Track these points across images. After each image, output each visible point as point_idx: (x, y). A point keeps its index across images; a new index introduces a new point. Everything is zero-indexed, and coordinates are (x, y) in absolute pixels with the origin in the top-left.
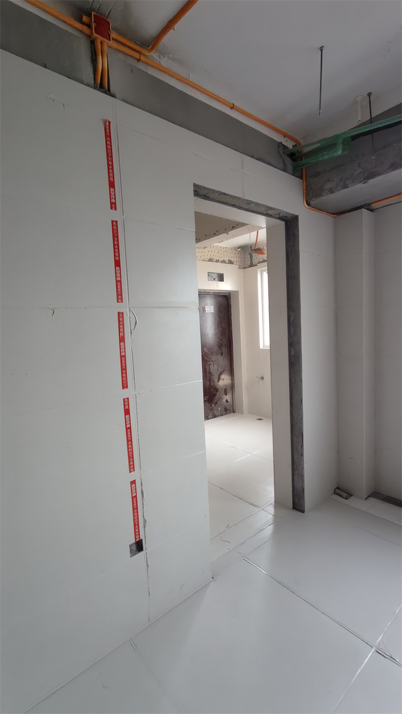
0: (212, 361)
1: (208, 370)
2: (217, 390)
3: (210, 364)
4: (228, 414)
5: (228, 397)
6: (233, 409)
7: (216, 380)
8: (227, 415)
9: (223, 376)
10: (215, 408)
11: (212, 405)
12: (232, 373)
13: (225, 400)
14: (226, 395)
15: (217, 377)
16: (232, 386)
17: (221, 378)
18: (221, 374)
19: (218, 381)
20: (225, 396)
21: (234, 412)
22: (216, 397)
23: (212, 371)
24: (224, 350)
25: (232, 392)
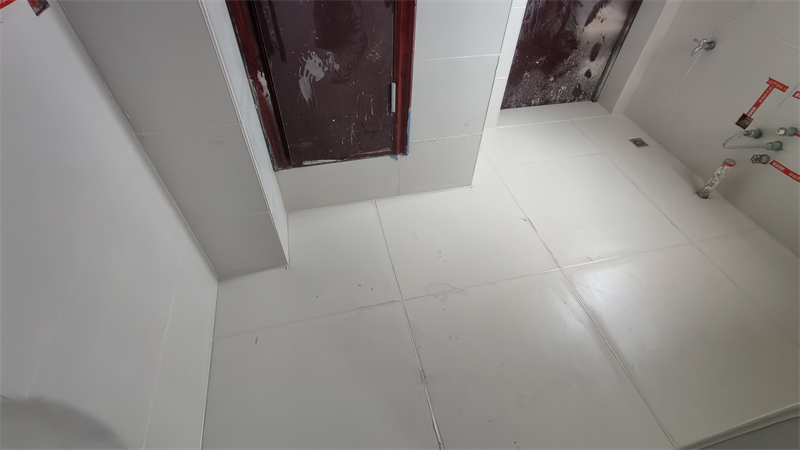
2: (574, 44)
4: (579, 100)
5: (595, 67)
6: (594, 96)
7: (582, 18)
8: (576, 103)
9: (604, 12)
10: (553, 85)
11: (549, 78)
13: (583, 71)
14: (592, 59)
15: (591, 9)
16: (618, 41)
17: (598, 14)
18: (603, 3)
19: (589, 21)
20: (587, 61)
21: (593, 99)
22: (566, 62)
25: (611, 56)
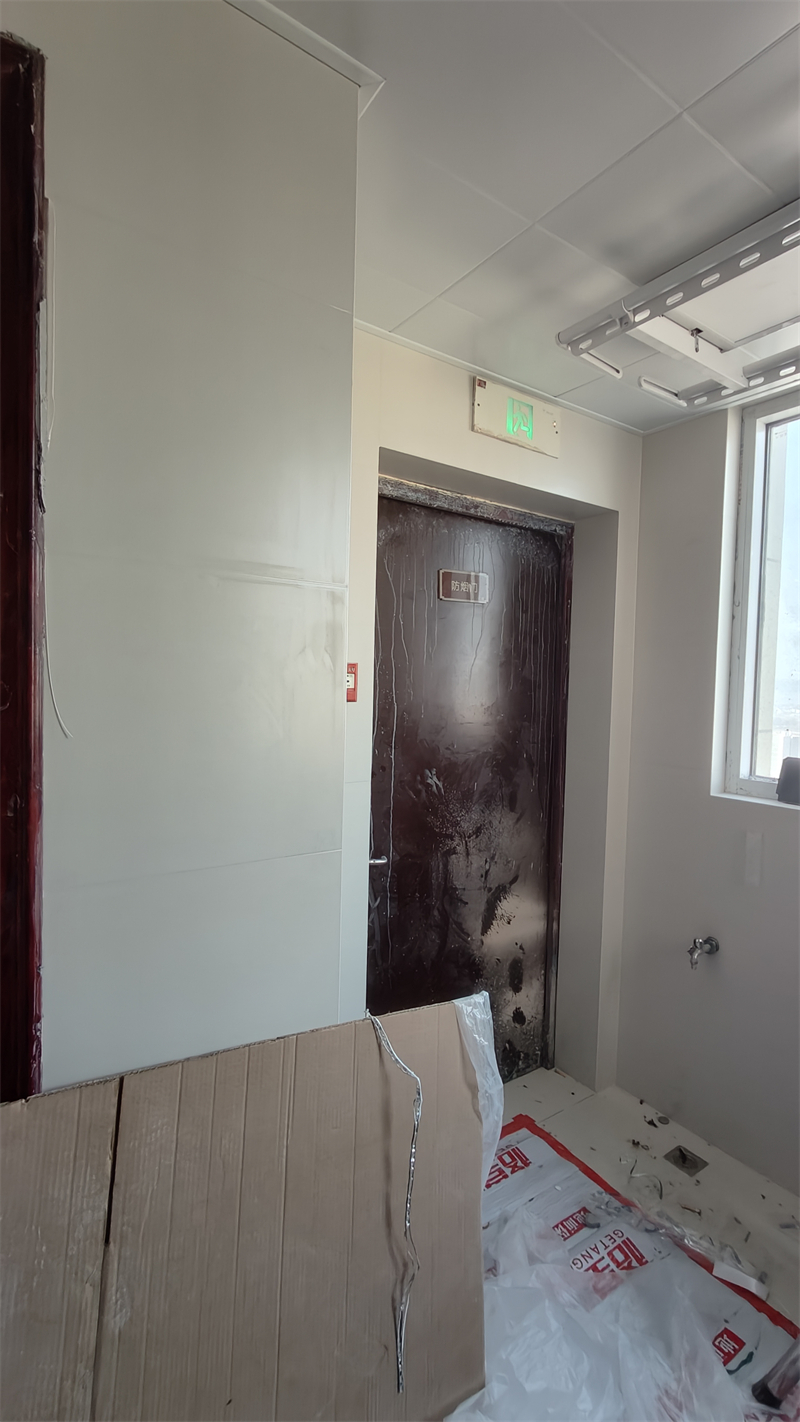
0: (462, 836)
1: (436, 879)
2: (475, 969)
3: (453, 851)
4: (521, 1073)
5: (527, 1001)
6: (545, 1048)
7: (474, 924)
9: (506, 906)
12: (550, 889)
13: (507, 1014)
14: (517, 989)
15: (482, 907)
16: (549, 948)
17: (499, 912)
18: (498, 894)
19: (486, 926)
20: (509, 994)
21: (546, 1062)
23: (458, 883)
24: (527, 783)
25: (545, 975)
